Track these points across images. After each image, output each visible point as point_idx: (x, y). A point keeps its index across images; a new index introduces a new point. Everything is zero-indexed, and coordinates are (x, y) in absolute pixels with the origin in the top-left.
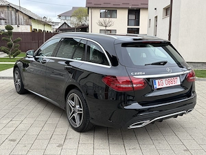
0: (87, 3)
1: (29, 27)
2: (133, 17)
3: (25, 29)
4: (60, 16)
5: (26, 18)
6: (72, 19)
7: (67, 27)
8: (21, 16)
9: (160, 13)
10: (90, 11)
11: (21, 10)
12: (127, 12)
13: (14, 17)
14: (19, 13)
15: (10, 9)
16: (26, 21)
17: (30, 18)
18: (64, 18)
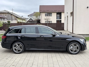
0: (40, 11)
1: (16, 21)
2: (59, 15)
3: (15, 22)
4: (28, 16)
5: (15, 17)
6: (34, 17)
7: (31, 20)
8: (13, 17)
9: (69, 15)
10: (41, 13)
11: (13, 14)
12: (56, 14)
13: (10, 17)
14: (12, 15)
15: (9, 14)
16: (15, 19)
17: (17, 17)
18: (30, 16)
